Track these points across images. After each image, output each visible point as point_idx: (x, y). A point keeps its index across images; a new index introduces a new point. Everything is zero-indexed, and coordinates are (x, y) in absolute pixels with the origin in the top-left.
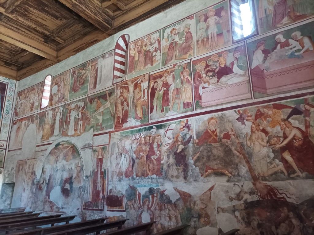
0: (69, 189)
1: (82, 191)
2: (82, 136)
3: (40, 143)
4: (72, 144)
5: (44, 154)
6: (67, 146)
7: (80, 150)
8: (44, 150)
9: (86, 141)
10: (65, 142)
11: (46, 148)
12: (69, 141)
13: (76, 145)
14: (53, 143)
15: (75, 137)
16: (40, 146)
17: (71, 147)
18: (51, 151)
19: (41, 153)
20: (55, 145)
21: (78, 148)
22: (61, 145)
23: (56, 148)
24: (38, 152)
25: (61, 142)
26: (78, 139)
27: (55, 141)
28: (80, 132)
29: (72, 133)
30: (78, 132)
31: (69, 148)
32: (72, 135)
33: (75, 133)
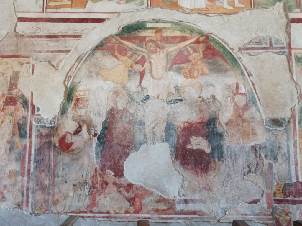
0: (208, 151)
1: (266, 156)
2: (241, 18)
3: (40, 12)
4: (199, 33)
5: (66, 47)
6: (178, 37)
7: (237, 53)
8: (63, 36)
9: (259, 31)
10: (169, 25)
11: (77, 32)
12: (189, 24)
13: (217, 36)
14: (109, 19)
15: (209, 16)
16: (42, 22)
17: (197, 42)
18: (106, 43)
19: (49, 42)
20: (123, 28)
21: (229, 47)
22: (150, 31)
23: (126, 36)
24: (33, 37)
25: (148, 22)
26: (224, 22)
27: (118, 17)
28: (230, 5)
29: (196, 3)
30: (223, 3)
31: (187, 43)
32: (196, 7)
33: (209, 4)
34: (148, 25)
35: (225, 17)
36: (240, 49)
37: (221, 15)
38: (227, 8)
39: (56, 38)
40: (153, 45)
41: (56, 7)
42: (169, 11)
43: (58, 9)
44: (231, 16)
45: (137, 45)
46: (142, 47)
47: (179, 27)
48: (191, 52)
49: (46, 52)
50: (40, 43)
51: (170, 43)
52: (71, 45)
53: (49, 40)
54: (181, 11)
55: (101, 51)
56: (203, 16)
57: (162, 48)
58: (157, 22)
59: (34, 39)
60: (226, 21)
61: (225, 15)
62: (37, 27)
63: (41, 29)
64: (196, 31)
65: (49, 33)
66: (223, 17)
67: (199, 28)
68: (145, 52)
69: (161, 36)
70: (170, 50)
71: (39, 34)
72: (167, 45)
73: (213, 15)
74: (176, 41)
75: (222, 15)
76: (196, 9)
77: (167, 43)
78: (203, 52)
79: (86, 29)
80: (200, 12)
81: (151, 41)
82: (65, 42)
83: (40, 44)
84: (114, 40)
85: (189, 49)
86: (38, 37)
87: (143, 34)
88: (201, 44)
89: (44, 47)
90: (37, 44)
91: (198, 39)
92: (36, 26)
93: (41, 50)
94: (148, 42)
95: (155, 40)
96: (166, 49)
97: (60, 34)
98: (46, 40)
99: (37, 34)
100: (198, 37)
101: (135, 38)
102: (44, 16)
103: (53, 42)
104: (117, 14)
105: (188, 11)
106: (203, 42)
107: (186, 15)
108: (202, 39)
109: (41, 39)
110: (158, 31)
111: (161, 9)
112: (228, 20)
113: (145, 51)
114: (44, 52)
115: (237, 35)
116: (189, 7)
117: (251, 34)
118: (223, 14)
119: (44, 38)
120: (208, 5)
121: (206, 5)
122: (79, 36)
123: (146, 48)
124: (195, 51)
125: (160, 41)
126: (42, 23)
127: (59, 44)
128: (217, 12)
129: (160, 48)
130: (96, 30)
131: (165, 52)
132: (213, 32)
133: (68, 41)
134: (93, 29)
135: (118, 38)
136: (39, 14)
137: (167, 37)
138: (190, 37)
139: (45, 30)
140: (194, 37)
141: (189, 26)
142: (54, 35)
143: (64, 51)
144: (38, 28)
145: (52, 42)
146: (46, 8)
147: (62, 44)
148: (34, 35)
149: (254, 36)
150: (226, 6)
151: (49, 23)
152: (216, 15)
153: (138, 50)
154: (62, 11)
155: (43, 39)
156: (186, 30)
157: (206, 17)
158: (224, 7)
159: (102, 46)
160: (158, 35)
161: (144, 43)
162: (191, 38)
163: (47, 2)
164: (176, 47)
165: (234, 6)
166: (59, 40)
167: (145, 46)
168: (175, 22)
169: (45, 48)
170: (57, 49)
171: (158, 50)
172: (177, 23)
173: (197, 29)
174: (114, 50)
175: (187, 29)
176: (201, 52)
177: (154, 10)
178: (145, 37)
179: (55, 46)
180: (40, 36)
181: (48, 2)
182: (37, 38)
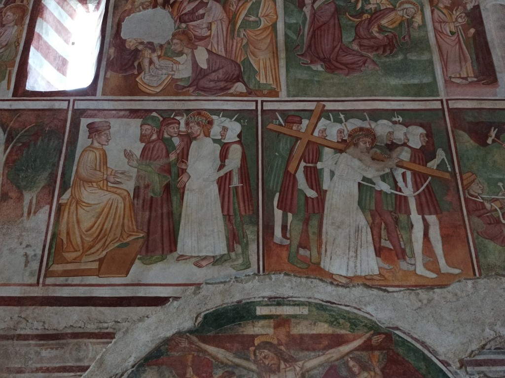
2: (456, 295)
3: (31, 285)
4: (370, 329)
5: (79, 360)
6: (326, 335)
7: (458, 371)
8: (75, 336)
9: (499, 323)
10: (305, 311)
11: (106, 325)
12: (347, 309)
13: (408, 335)
14: (176, 298)
15: (388, 292)
16: (33, 305)
17: (367, 346)
18: (167, 350)
19: (42, 349)
20: (206, 317)
21: (437, 359)
22: (262, 322)
23: (211, 334)
24: (8, 339)
25: (260, 304)
26: (420, 304)
27: (195, 293)
28: (429, 270)
29: (358, 265)
30: (414, 265)
31: (345, 349)
32: (359, 273)
33: (386, 266)
34: (260, 311)
35: (423, 295)
36: (463, 364)
37: (413, 290)
38: (423, 274)
39: (60, 339)
40: (271, 354)
41: (67, 274)
42: (304, 280)
43: (71, 278)
44: (434, 292)
45: (237, 355)
46: (248, 359)
47: (326, 315)
48: (356, 369)
49: (32, 372)
50: (23, 350)
51: (308, 350)
52: (90, 356)
53: (43, 345)
54: (329, 280)
55: (156, 368)
56: (375, 292)
57: (290, 361)
58: (279, 304)
59: (10, 342)
60: (425, 302)
61: (421, 289)
62: (21, 317)
63: (27, 321)
64: (362, 322)
65: (45, 329)
66: (418, 294)
67: (368, 316)
68: (253, 371)
69: (288, 335)
70: (310, 364)
71: (23, 332)
72: (301, 354)
73: (397, 289)
74: (321, 346)
75: (414, 288)
76: (360, 277)
77: (302, 350)
78: (382, 370)
79: (126, 320)
80: (368, 283)
81: (266, 345)
82: (78, 349)
83: (23, 353)
84: (185, 344)
85: (351, 363)
86: (20, 337)
87: (250, 329)
88: (377, 353)
89: (31, 359)
90: (16, 353)
91: (369, 339)
92: (20, 313)
93: (23, 366)
94: (259, 347)
95: (275, 342)
96: (300, 363)
97: (69, 331)
98: (36, 345)
99: (18, 332)
100: (368, 335)
101: (232, 339)
102: (37, 292)
103: (52, 349)
104: (193, 288)
105: (344, 281)
106: (380, 347)
107: (340, 289)
108: (377, 340)
109: (26, 342)
110: (281, 322)
111: (286, 277)
112: (429, 301)
113: (254, 367)
114: (28, 372)
115: (452, 332)
116: (344, 274)
117: (483, 330)
118: (418, 288)
119: (32, 340)
120: (385, 269)
121: (380, 268)
122: (110, 336)
123: (255, 362)
124: (364, 367)
125: (287, 345)
126: (34, 307)
127: (64, 353)
128: (404, 283)
129: (286, 361)
130: (148, 321)
131: (298, 369)
132: (399, 324)
133: (85, 348)
134: (141, 320)
135: (194, 339)
136: (28, 288)
137: (302, 336)
138: (351, 337)
139: (37, 321)
140: (360, 337)
141: (348, 312)
142: (55, 332)
143: (74, 369)
144: (22, 319)
145: (49, 349)
146: (45, 277)
147: (70, 353)
148: (12, 333)
149: (489, 333)
150: (421, 270)
151: (48, 308)
152: (403, 290)
153: (237, 366)
154: (78, 283)
155: (31, 342)
156: (341, 321)
157: (381, 293)
158: (418, 272)
159: (158, 357)
160: (282, 332)
161: (252, 349)
162: (354, 339)
163: (47, 264)
164: (322, 359)
165: (437, 271)
166: (64, 344)
167: (252, 357)
168: (316, 304)
169: (32, 362)
170: (58, 365)
171: (283, 366)
172: (322, 306)
173: (366, 318)
174: (185, 367)
175: (344, 318)
176: (378, 370)
177: (271, 279)
178: (253, 337)
179: (56, 357)
180: (24, 335)
181: (50, 263)
182: (17, 340)
